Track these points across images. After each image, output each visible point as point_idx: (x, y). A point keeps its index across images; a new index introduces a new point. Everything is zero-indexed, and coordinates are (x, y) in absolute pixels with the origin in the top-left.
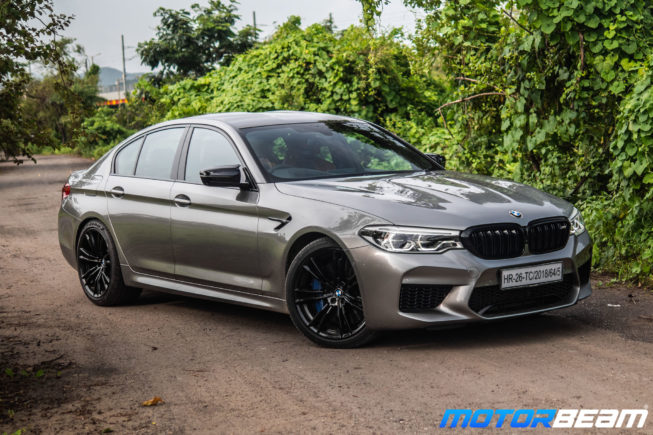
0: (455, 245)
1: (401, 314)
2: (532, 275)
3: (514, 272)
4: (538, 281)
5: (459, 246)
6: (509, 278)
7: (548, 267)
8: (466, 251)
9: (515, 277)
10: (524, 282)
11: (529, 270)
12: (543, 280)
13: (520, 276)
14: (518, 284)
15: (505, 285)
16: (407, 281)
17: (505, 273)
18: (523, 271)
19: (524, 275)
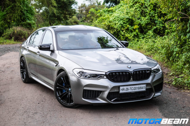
0: (104, 77)
1: (83, 99)
2: (132, 89)
3: (125, 87)
4: (135, 91)
5: (105, 77)
6: (123, 89)
7: (140, 86)
8: (107, 79)
9: (125, 89)
10: (129, 91)
11: (131, 87)
12: (137, 90)
13: (127, 89)
14: (127, 91)
15: (121, 92)
16: (85, 88)
17: (121, 88)
18: (129, 87)
19: (129, 88)
